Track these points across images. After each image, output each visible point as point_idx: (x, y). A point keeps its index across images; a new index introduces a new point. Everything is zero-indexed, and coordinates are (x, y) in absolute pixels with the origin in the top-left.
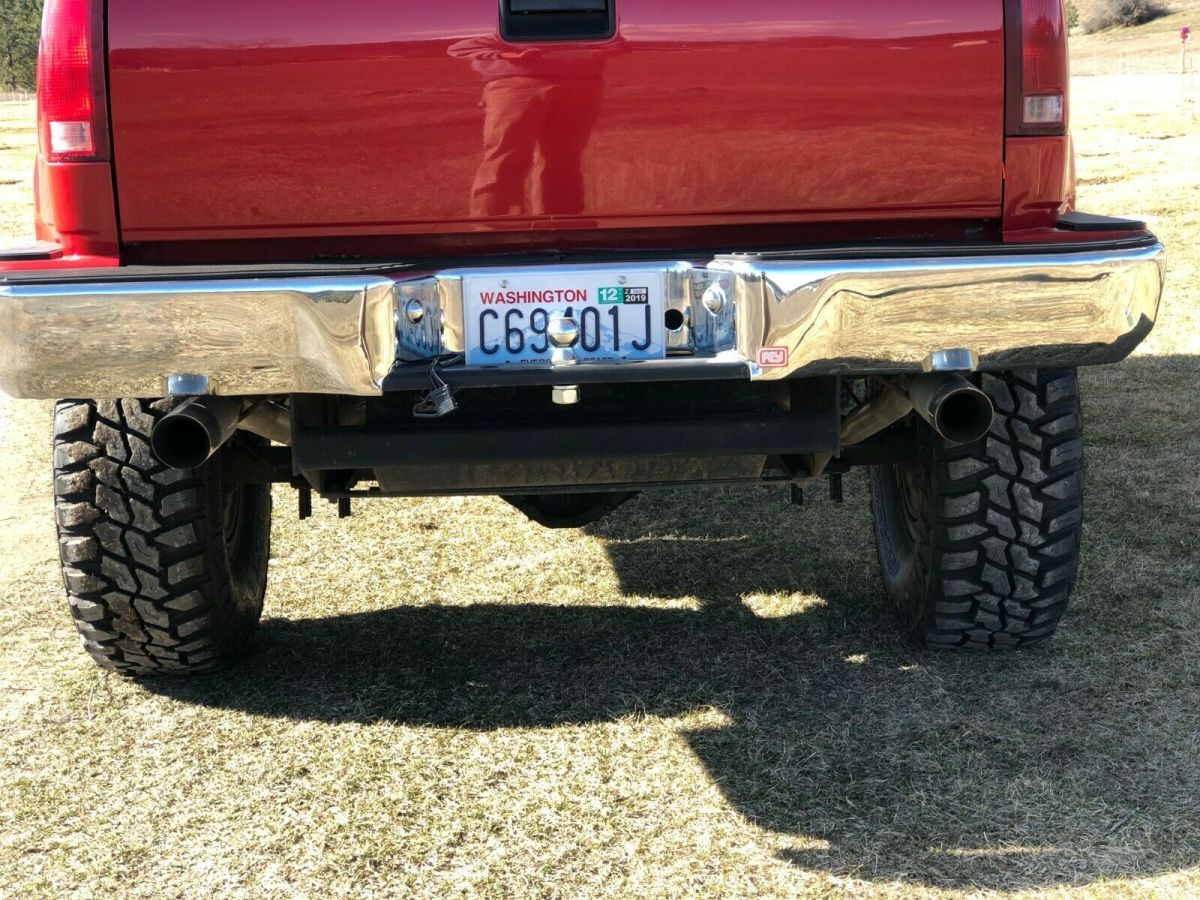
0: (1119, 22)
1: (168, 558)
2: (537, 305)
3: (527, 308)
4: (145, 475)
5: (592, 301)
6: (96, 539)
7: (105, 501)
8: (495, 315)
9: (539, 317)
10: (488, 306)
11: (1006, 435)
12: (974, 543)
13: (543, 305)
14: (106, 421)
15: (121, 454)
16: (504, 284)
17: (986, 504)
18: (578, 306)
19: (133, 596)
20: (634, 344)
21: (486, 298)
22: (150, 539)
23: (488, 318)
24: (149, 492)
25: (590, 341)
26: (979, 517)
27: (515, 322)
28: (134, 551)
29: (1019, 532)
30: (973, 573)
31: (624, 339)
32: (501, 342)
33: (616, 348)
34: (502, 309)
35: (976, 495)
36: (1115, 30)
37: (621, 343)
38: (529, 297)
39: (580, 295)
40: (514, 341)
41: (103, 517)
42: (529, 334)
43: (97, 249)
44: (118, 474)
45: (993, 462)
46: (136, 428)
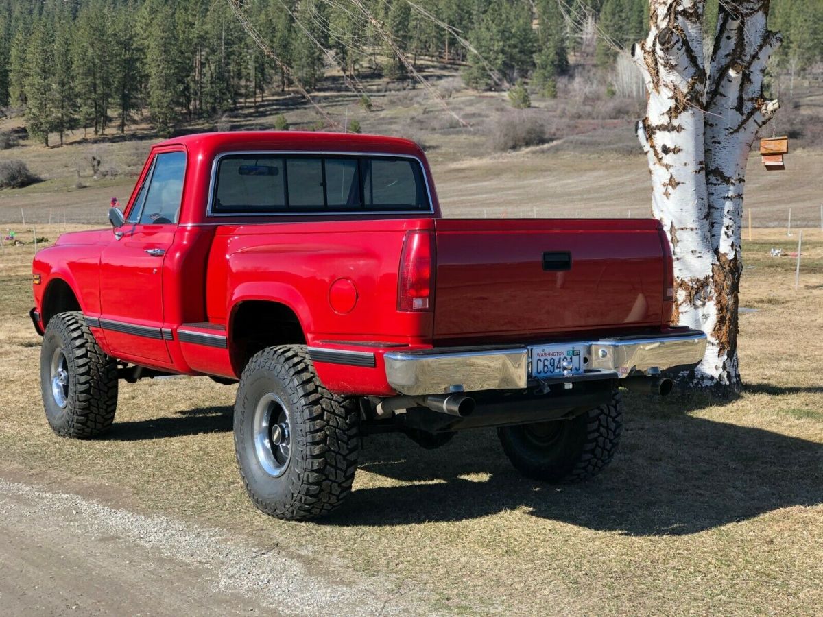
0: (8, 185)
2: (552, 357)
3: (549, 358)
4: (344, 431)
5: (566, 355)
6: (326, 459)
7: (330, 444)
8: (541, 361)
9: (552, 361)
10: (539, 358)
13: (554, 357)
14: (328, 411)
15: (335, 424)
16: (544, 350)
17: (600, 425)
18: (563, 357)
20: (576, 369)
21: (538, 355)
22: (344, 457)
24: (345, 439)
26: (598, 430)
27: (547, 363)
28: (338, 462)
32: (542, 369)
34: (542, 358)
35: (597, 422)
36: (5, 190)
38: (550, 354)
39: (563, 353)
40: (546, 369)
41: (330, 450)
42: (549, 366)
43: (425, 342)
44: (335, 432)
45: (602, 410)
46: (339, 413)
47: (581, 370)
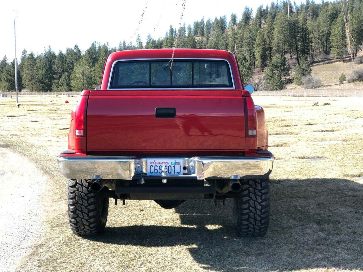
0: (358, 80)
1: (89, 211)
2: (160, 165)
3: (158, 165)
4: (86, 195)
5: (170, 164)
6: (76, 207)
7: (78, 199)
8: (153, 166)
9: (160, 167)
10: (151, 165)
11: (254, 192)
12: (247, 214)
13: (161, 165)
14: (79, 184)
15: (81, 190)
16: (155, 161)
17: (250, 206)
18: (168, 165)
19: (82, 218)
20: (178, 172)
21: (151, 163)
22: (86, 207)
23: (151, 167)
24: (86, 198)
25: (170, 172)
26: (248, 208)
27: (156, 168)
28: (83, 209)
29: (256, 212)
30: (247, 220)
31: (176, 171)
32: (154, 171)
33: (174, 173)
34: (154, 165)
35: (248, 204)
36: (357, 82)
37: (175, 172)
38: (159, 163)
39: (168, 163)
40: (156, 171)
41: (77, 203)
42: (159, 170)
43: (82, 152)
44: (81, 194)
45: (251, 198)
46: (85, 185)
47: (181, 173)
